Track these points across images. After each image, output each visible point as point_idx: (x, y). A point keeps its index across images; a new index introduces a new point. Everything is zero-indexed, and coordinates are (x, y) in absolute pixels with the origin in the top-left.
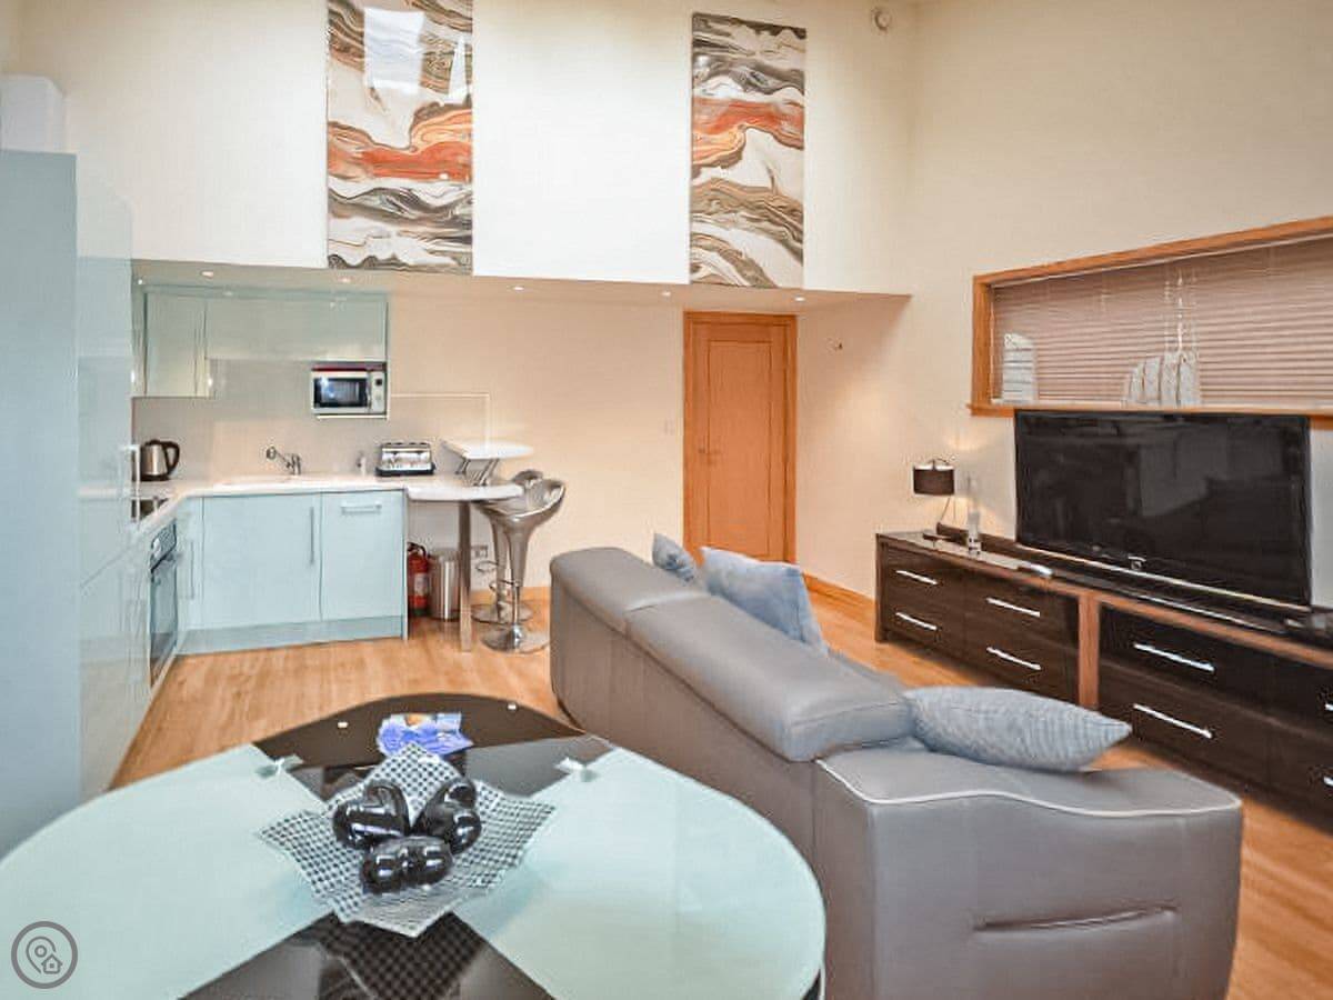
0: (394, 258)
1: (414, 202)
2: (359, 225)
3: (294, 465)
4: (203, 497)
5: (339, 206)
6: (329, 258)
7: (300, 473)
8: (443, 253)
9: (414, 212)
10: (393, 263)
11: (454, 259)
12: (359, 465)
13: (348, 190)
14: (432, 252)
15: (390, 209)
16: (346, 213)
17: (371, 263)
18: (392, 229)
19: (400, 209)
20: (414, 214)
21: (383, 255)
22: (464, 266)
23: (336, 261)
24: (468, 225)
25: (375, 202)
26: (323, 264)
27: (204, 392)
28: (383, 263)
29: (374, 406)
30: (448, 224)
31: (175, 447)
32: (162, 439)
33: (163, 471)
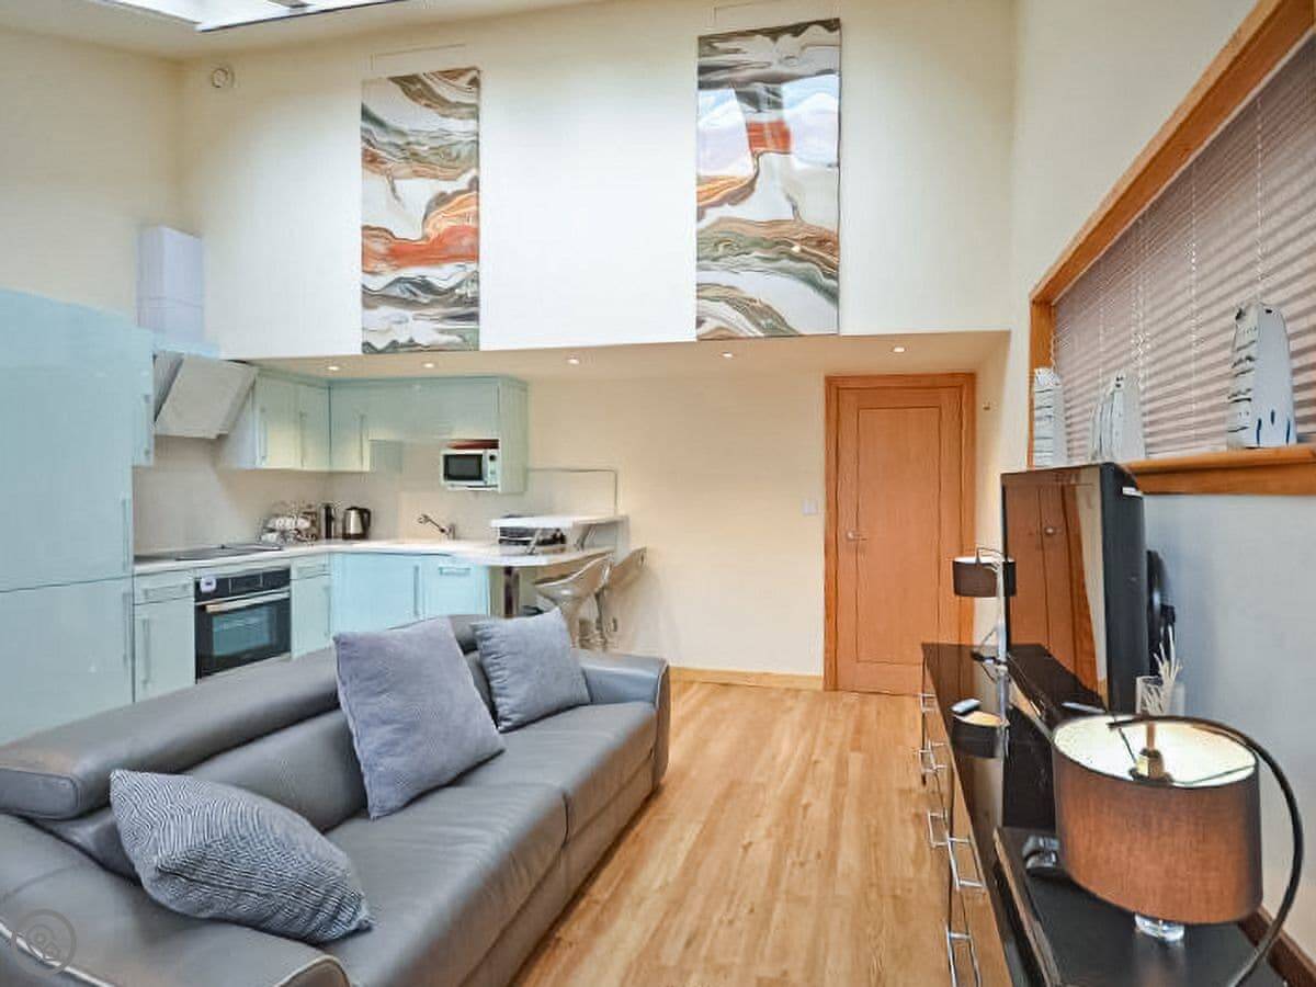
0: (411, 341)
1: (426, 287)
2: (386, 312)
3: (452, 532)
5: (370, 299)
6: (363, 344)
7: (454, 538)
9: (428, 297)
10: (411, 345)
11: (460, 336)
13: (377, 284)
14: (442, 332)
15: (407, 295)
16: (372, 304)
17: (394, 346)
18: (409, 313)
19: (415, 294)
20: (424, 298)
21: (403, 339)
22: (470, 344)
23: (367, 346)
24: (475, 302)
25: (396, 291)
26: (359, 352)
27: (366, 467)
28: (403, 346)
29: (489, 479)
30: (455, 304)
31: (369, 513)
32: (360, 506)
33: (359, 531)
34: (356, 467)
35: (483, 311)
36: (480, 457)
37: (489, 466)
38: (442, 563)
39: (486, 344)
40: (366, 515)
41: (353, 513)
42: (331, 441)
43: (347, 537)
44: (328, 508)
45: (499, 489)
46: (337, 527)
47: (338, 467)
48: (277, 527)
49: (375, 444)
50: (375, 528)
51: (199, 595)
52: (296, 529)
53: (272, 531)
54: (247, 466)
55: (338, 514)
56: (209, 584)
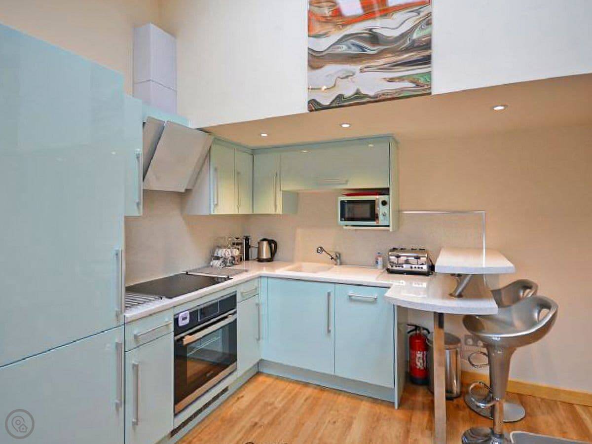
0: (358, 92)
1: (375, 38)
2: (332, 69)
3: (337, 259)
4: (268, 277)
5: (316, 60)
6: (309, 102)
7: (341, 264)
8: (401, 79)
9: (375, 48)
10: (359, 99)
11: (413, 82)
12: (377, 262)
13: (322, 45)
14: (391, 80)
15: (354, 51)
16: (319, 64)
17: (340, 102)
18: (356, 68)
19: (362, 48)
20: (371, 50)
21: (348, 93)
22: (423, 90)
23: (315, 106)
24: (428, 45)
25: (343, 49)
26: (305, 110)
27: (279, 211)
28: (349, 99)
29: (381, 220)
30: (407, 50)
31: (275, 243)
32: (270, 238)
33: (269, 256)
34: (270, 210)
35: (436, 52)
36: (373, 203)
37: (381, 210)
38: (351, 291)
39: (439, 87)
40: (273, 245)
41: (265, 244)
42: (254, 193)
43: (260, 260)
44: (247, 239)
45: (391, 229)
46: (253, 253)
47: (257, 211)
48: (220, 256)
49: (285, 194)
50: (279, 254)
51: (178, 330)
52: (232, 257)
53: (218, 258)
54: (205, 212)
55: (253, 243)
56: (184, 319)
